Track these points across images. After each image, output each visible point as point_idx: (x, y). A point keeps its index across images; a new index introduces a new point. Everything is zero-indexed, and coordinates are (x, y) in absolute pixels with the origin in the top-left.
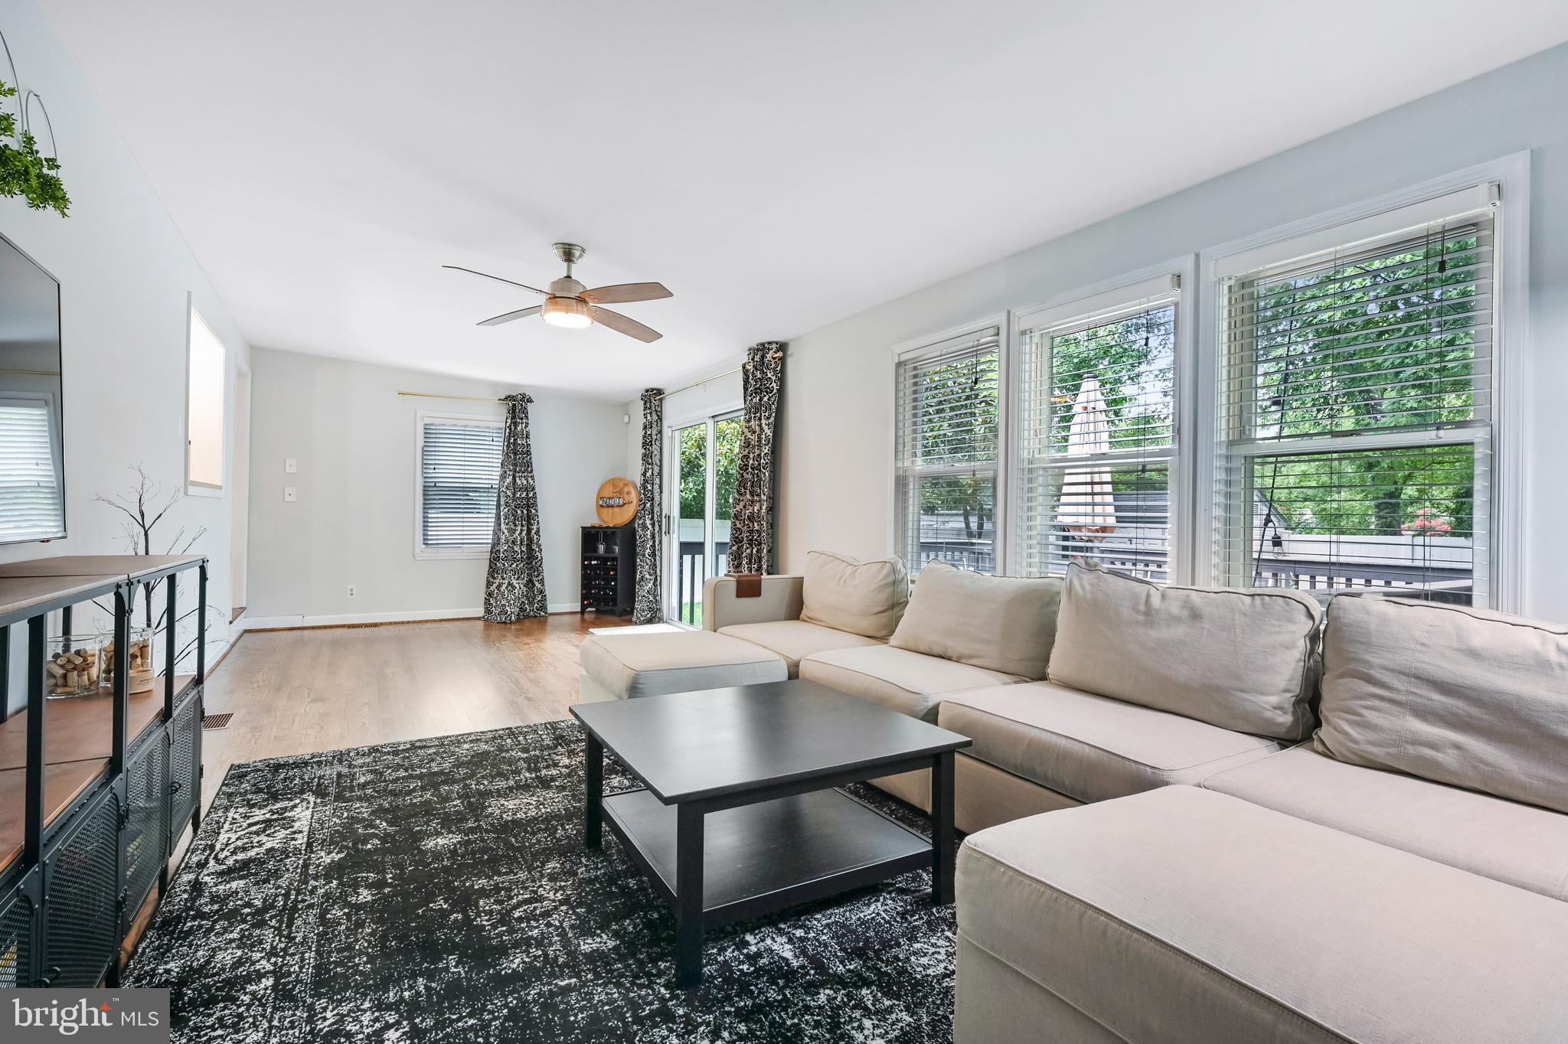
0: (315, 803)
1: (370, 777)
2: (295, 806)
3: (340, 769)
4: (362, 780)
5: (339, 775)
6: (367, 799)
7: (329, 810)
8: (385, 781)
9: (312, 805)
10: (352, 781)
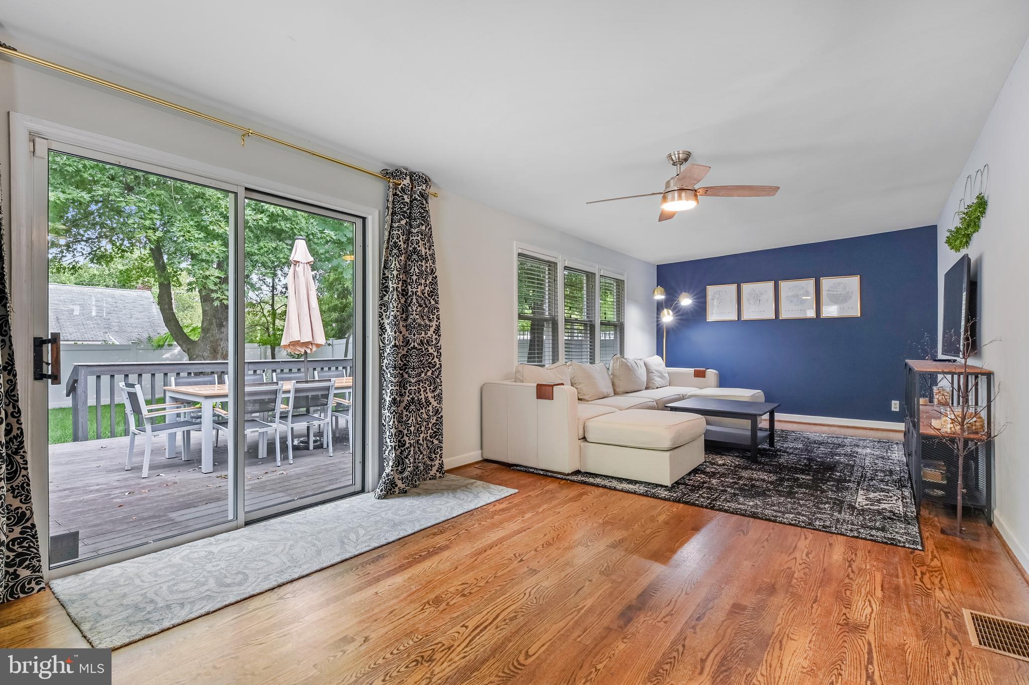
0: (855, 503)
1: (822, 506)
2: (866, 505)
3: (839, 516)
4: (827, 506)
5: (840, 512)
6: (827, 497)
7: (848, 498)
8: (814, 502)
9: (857, 503)
10: (833, 507)
